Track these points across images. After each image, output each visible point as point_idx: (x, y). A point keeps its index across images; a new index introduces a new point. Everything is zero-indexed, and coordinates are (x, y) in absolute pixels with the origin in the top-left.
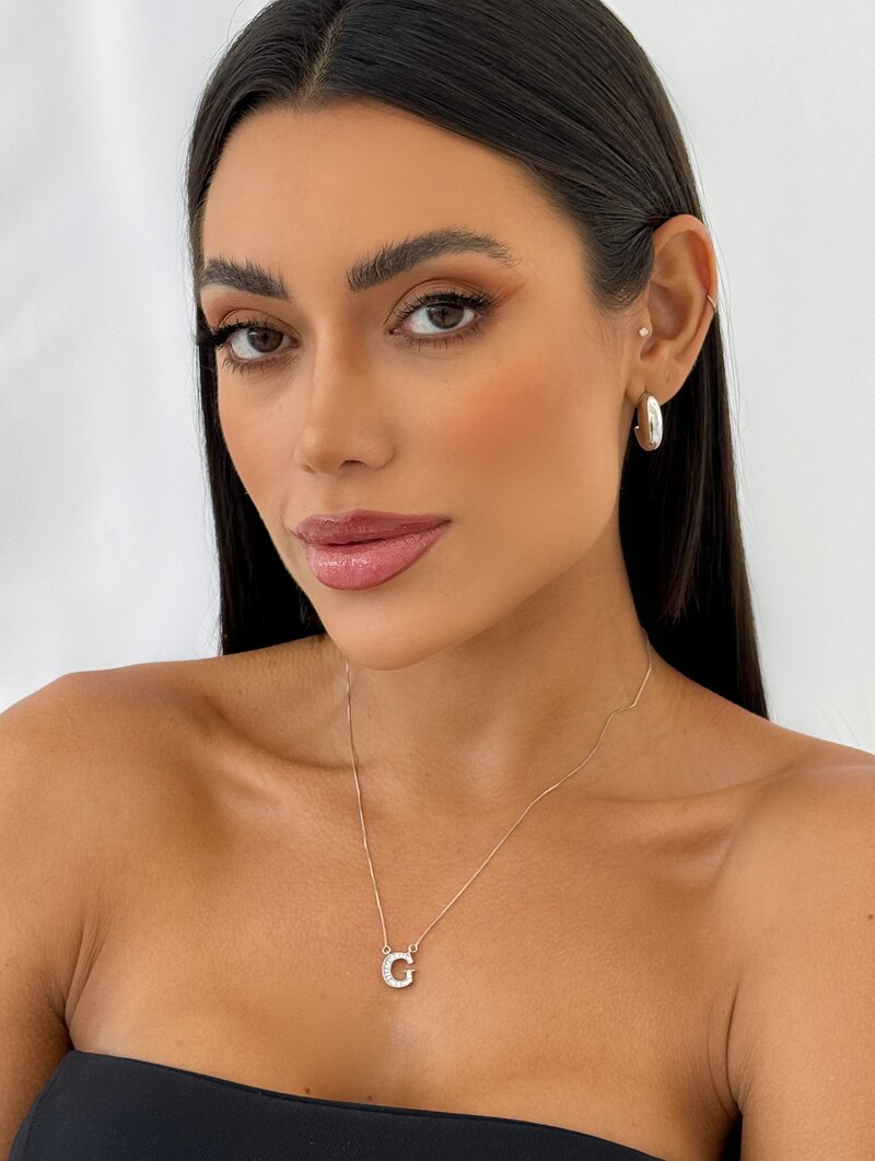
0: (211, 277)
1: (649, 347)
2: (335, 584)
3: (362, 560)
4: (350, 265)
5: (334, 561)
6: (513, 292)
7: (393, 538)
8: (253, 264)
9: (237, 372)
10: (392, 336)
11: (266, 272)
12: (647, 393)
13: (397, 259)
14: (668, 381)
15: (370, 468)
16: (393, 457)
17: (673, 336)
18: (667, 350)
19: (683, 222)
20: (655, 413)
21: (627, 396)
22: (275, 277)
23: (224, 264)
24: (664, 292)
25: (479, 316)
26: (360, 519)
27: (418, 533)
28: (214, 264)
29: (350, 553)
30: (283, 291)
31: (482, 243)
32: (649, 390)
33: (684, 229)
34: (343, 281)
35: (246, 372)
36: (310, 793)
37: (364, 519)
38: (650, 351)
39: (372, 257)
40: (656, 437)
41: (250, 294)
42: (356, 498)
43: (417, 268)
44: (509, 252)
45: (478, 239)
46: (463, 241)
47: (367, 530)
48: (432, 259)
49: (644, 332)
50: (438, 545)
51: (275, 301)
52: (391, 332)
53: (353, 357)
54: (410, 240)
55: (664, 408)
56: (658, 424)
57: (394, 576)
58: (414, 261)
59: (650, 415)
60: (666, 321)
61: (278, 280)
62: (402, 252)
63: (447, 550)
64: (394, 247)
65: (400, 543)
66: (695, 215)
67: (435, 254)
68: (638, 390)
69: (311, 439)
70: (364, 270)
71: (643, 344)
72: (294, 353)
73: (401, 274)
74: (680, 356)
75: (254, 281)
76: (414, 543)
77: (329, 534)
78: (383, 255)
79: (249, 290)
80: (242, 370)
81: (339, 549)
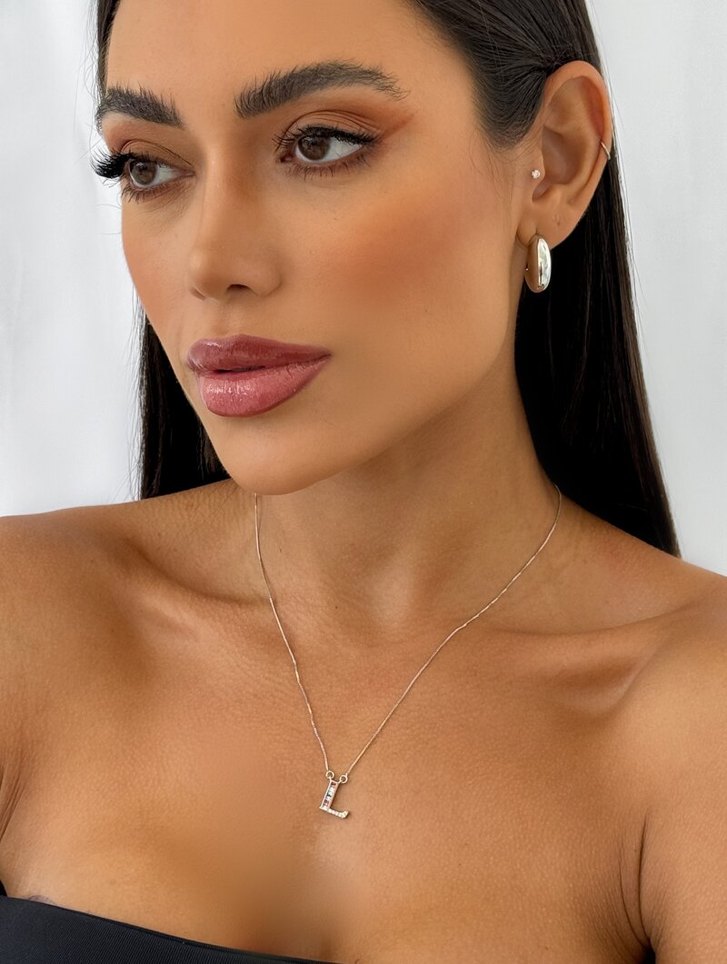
0: (109, 105)
1: (542, 191)
2: (223, 411)
3: (246, 387)
4: (238, 92)
5: (219, 387)
6: (400, 124)
7: (277, 365)
8: (147, 91)
9: (133, 200)
10: (283, 166)
11: (159, 97)
12: (538, 235)
13: (284, 87)
14: (559, 224)
15: (257, 295)
16: (280, 284)
17: (567, 181)
18: (558, 194)
19: (577, 69)
20: (545, 258)
21: (518, 236)
22: (167, 103)
23: (120, 92)
24: (558, 138)
25: (365, 148)
26: (244, 344)
27: (300, 364)
28: (113, 92)
29: (235, 380)
30: (176, 118)
31: (370, 76)
32: (540, 232)
33: (578, 75)
34: (231, 108)
35: (140, 201)
36: (225, 630)
37: (247, 344)
38: (542, 195)
39: (260, 84)
40: (545, 280)
41: (144, 122)
42: (240, 323)
43: (304, 98)
44: (397, 84)
45: (366, 72)
46: (348, 74)
47: (250, 355)
48: (318, 91)
49: (536, 174)
50: (321, 377)
51: (169, 129)
52: (283, 160)
53: (244, 183)
54: (298, 70)
55: (554, 252)
56: (546, 268)
57: (278, 404)
58: (301, 91)
59: (540, 260)
60: (560, 167)
61: (170, 107)
62: (289, 81)
63: (328, 381)
64: (282, 75)
65: (284, 372)
66: (592, 64)
67: (322, 85)
68: (529, 231)
69: (197, 262)
70: (252, 96)
71: (535, 186)
72: (187, 182)
73: (288, 104)
74: (573, 200)
75: (148, 109)
76: (298, 372)
77: (214, 360)
78: (270, 83)
79: (145, 118)
80: (137, 199)
81: (226, 376)
